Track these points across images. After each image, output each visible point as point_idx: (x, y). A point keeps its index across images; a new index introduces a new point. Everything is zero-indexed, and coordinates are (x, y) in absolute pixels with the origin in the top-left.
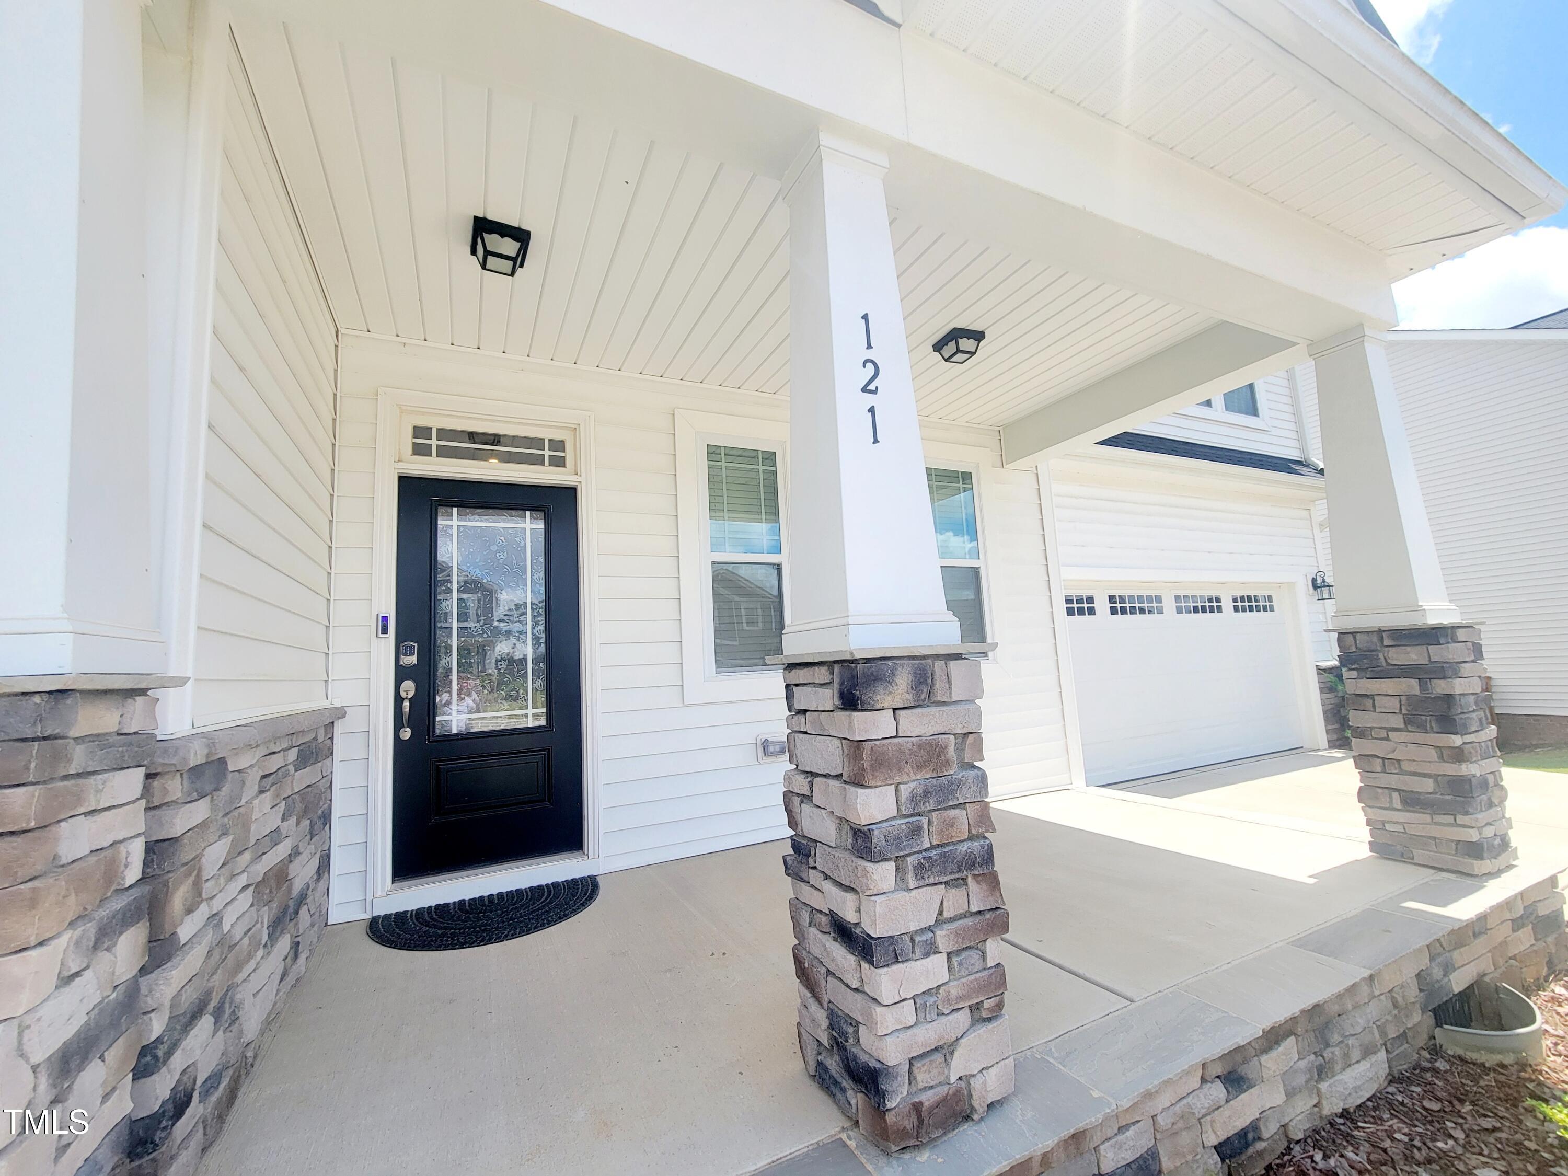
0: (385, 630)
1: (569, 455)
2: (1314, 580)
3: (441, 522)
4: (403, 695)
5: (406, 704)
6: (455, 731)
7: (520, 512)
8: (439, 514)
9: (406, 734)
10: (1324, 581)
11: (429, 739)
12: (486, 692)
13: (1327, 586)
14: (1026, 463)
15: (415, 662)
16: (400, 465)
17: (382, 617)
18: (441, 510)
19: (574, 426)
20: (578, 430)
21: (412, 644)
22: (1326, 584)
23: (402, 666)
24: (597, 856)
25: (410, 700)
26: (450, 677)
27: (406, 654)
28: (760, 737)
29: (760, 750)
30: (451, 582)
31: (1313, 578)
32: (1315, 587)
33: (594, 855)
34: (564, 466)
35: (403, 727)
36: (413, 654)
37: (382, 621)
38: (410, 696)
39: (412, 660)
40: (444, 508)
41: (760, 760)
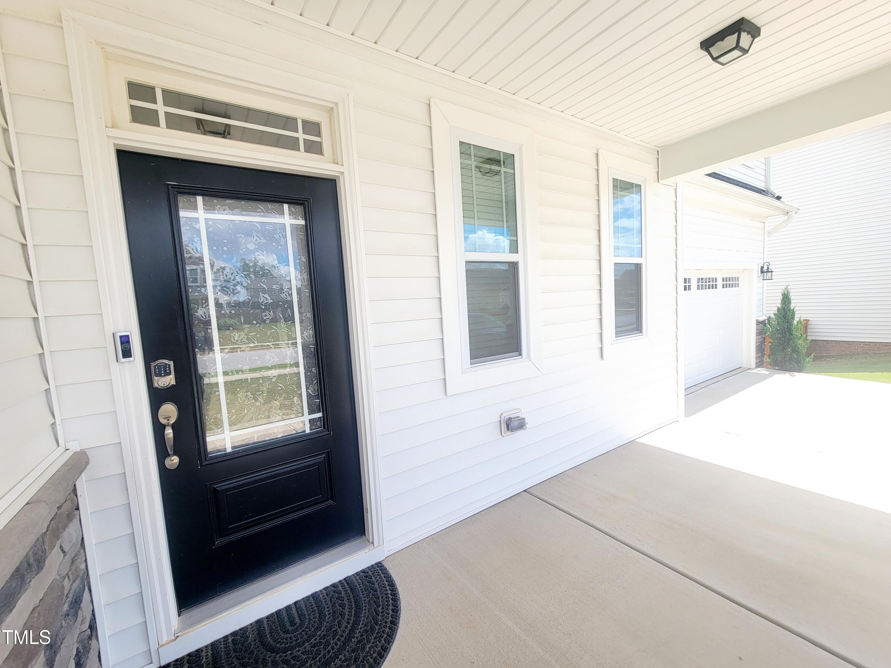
0: (127, 353)
1: (326, 139)
2: (762, 268)
3: (183, 214)
4: (163, 421)
5: (169, 432)
6: (229, 450)
7: (277, 205)
8: (180, 205)
9: (173, 461)
10: (768, 268)
11: (201, 463)
12: (258, 404)
13: (770, 272)
14: (670, 181)
15: (173, 382)
16: (114, 133)
17: (121, 337)
18: (182, 200)
19: (331, 105)
20: (335, 111)
21: (166, 361)
22: (770, 270)
23: (156, 388)
24: (381, 544)
25: (173, 426)
26: (217, 393)
27: (159, 375)
28: (504, 415)
29: (504, 427)
30: (205, 287)
31: (762, 267)
32: (762, 272)
33: (379, 542)
34: (321, 153)
35: (169, 455)
36: (170, 374)
37: (122, 343)
38: (172, 421)
39: (169, 380)
40: (186, 196)
41: (503, 434)
